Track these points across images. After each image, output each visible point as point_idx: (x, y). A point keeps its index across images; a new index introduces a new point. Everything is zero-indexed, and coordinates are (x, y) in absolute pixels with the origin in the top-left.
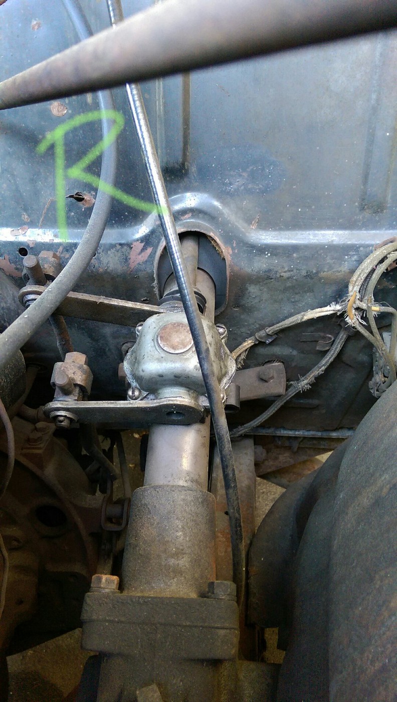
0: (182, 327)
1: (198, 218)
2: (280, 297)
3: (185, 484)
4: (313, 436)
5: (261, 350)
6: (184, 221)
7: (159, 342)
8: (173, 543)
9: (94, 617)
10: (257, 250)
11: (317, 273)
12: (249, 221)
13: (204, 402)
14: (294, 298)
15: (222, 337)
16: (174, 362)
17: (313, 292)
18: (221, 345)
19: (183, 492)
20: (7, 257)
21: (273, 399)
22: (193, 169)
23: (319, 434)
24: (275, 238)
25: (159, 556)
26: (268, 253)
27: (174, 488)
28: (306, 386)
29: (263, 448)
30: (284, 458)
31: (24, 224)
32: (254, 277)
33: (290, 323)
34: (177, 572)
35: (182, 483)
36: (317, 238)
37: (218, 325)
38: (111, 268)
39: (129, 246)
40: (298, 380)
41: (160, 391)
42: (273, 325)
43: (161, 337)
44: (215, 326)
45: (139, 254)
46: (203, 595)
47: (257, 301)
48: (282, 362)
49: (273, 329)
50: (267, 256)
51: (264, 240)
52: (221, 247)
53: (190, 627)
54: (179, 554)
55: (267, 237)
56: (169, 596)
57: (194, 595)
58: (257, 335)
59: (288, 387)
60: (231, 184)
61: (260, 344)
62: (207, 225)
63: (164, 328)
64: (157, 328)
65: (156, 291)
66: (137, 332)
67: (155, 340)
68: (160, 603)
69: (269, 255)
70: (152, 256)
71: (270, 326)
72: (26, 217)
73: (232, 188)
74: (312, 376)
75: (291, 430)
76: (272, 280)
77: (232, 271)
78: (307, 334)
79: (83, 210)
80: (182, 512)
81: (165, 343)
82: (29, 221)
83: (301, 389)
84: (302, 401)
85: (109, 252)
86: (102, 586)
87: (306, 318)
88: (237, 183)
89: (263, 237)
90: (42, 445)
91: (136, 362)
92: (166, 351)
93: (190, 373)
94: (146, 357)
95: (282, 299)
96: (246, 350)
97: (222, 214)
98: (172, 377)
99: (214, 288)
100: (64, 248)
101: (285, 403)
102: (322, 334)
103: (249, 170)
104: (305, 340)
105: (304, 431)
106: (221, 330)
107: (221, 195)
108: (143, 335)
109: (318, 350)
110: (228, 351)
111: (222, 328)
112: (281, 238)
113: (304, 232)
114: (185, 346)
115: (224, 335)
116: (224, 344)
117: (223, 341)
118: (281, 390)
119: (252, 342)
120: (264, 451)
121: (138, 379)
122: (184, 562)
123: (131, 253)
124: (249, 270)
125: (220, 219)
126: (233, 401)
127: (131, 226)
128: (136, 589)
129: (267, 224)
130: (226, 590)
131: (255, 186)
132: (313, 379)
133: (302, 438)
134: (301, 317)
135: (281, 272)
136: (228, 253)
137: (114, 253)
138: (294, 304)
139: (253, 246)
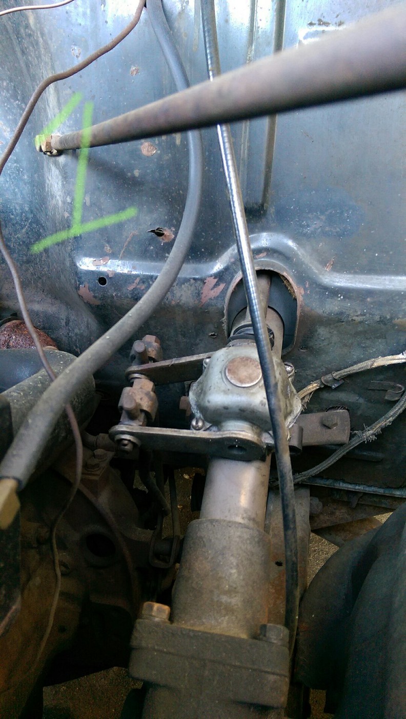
0: (250, 361)
1: (273, 257)
2: (350, 341)
3: (242, 521)
4: (375, 493)
5: (326, 395)
6: (259, 260)
7: (227, 374)
8: (227, 580)
9: (144, 645)
10: (329, 292)
11: (392, 318)
12: (324, 263)
13: (267, 439)
14: (365, 343)
16: (240, 396)
17: (385, 338)
18: (288, 384)
19: (240, 529)
20: (87, 285)
21: (334, 447)
22: (272, 210)
23: (381, 491)
24: (350, 282)
25: (212, 592)
26: (341, 296)
27: (230, 524)
28: (371, 437)
29: (319, 501)
30: (341, 514)
31: (106, 255)
32: (325, 319)
33: (359, 369)
34: (229, 610)
35: (239, 520)
36: (393, 284)
37: (286, 363)
38: (183, 302)
39: (203, 281)
40: (363, 429)
41: (223, 424)
42: (340, 369)
43: (229, 370)
44: (283, 364)
45: (212, 289)
46: (255, 637)
47: (325, 343)
48: (347, 409)
49: (341, 373)
50: (339, 299)
51: (338, 282)
52: (293, 287)
53: (240, 667)
54: (232, 591)
55: (340, 280)
56: (219, 633)
58: (323, 379)
59: (352, 436)
60: (308, 226)
61: (325, 388)
62: (281, 264)
63: (233, 361)
64: (225, 361)
65: (225, 326)
66: (204, 364)
67: (223, 372)
68: (210, 638)
69: (342, 297)
70: (224, 292)
71: (337, 371)
72: (109, 248)
73: (308, 230)
74: (378, 426)
75: (351, 483)
76: (343, 323)
77: (303, 311)
78: (376, 382)
79: (162, 244)
80: (237, 549)
81: (233, 376)
82: (110, 252)
83: (365, 440)
84: (365, 453)
85: (183, 286)
86: (153, 614)
87: (376, 365)
88: (314, 226)
89: (337, 280)
90: (98, 472)
91: (202, 392)
92: (233, 384)
93: (255, 408)
94: (212, 388)
95: (352, 344)
96: (311, 393)
97: (296, 255)
98: (237, 410)
99: (282, 327)
100: (141, 279)
101: (347, 453)
102: (392, 384)
103: (327, 213)
104: (373, 388)
105: (365, 486)
106: (289, 369)
107: (297, 236)
108: (211, 366)
109: (386, 400)
110: (295, 391)
111: (290, 366)
112: (356, 281)
113: (380, 277)
114: (252, 381)
115: (291, 374)
116: (291, 383)
117: (290, 379)
118: (344, 437)
119: (317, 386)
120: (321, 504)
121: (203, 409)
122: (235, 601)
123: (204, 288)
124: (320, 311)
125: (294, 260)
126: (295, 443)
127: (206, 262)
128: (186, 622)
129: (341, 267)
130: (278, 635)
131: (332, 229)
132: (379, 430)
133: (362, 494)
134: (371, 363)
135: (353, 316)
136: (300, 293)
137: (187, 287)
138: (364, 349)
139: (326, 288)
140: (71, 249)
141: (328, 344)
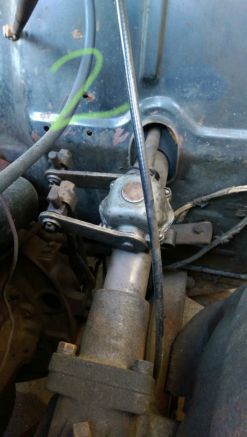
1: (163, 114)
2: (214, 176)
3: (130, 292)
4: (228, 276)
5: (197, 212)
6: (153, 116)
7: (123, 194)
8: (116, 329)
9: (56, 369)
10: (200, 140)
11: (242, 160)
12: (197, 120)
14: (224, 177)
15: (167, 196)
16: (130, 208)
17: (238, 173)
18: (165, 202)
19: (127, 297)
20: (36, 131)
21: (202, 246)
22: (163, 80)
23: (232, 275)
24: (215, 133)
25: (105, 337)
26: (208, 143)
27: (121, 293)
28: (226, 240)
29: (194, 279)
30: (207, 288)
31: (49, 110)
32: (197, 159)
33: (219, 195)
34: (116, 349)
35: (127, 291)
36: (245, 135)
37: (165, 187)
38: (101, 145)
39: (114, 130)
40: (221, 235)
41: (120, 227)
42: (207, 195)
43: (124, 191)
44: (163, 188)
45: (120, 136)
46: (131, 368)
47: (197, 176)
48: (211, 222)
49: (207, 197)
50: (207, 145)
51: (207, 133)
52: (175, 135)
53: (118, 387)
54: (118, 337)
55: (209, 132)
56: (107, 364)
57: (124, 367)
58: (195, 201)
59: (213, 239)
60: (187, 92)
61: (196, 207)
62: (168, 119)
63: (127, 185)
64: (123, 184)
65: (129, 162)
66: (110, 187)
67: (120, 192)
68: (100, 367)
69: (209, 144)
70: (128, 138)
71: (205, 195)
72: (51, 106)
73: (188, 95)
74: (230, 233)
75: (213, 269)
76: (209, 163)
77: (182, 153)
78: (230, 204)
79: (87, 104)
80: (124, 310)
81: (126, 195)
82: (52, 108)
83: (222, 242)
84: (222, 250)
85: (101, 133)
86: (64, 350)
87: (230, 192)
88: (192, 92)
89: (206, 132)
90: (50, 256)
91: (106, 206)
92: (126, 200)
93: (140, 217)
94: (112, 203)
95: (215, 177)
96: (186, 210)
97: (178, 112)
98: (128, 218)
99: (168, 165)
100: (72, 128)
101: (210, 250)
102: (241, 205)
103: (201, 83)
104: (229, 208)
105: (222, 271)
106: (167, 192)
107: (179, 100)
108: (113, 189)
109: (237, 216)
110: (171, 209)
111: (168, 190)
112: (219, 133)
113: (236, 130)
114: (139, 199)
115: (169, 195)
116: (168, 202)
117: (168, 199)
118: (208, 240)
119: (191, 205)
120: (194, 281)
121: (106, 217)
122: (121, 343)
123: (115, 135)
124: (193, 154)
125: (177, 116)
126: (170, 241)
128: (87, 356)
129: (210, 122)
130: (145, 367)
131: (204, 95)
132: (231, 236)
133: (220, 276)
134: (227, 190)
135: (216, 158)
136: (180, 140)
137: (104, 134)
138: (223, 181)
139: (198, 137)
140: (26, 106)
141: (199, 177)
